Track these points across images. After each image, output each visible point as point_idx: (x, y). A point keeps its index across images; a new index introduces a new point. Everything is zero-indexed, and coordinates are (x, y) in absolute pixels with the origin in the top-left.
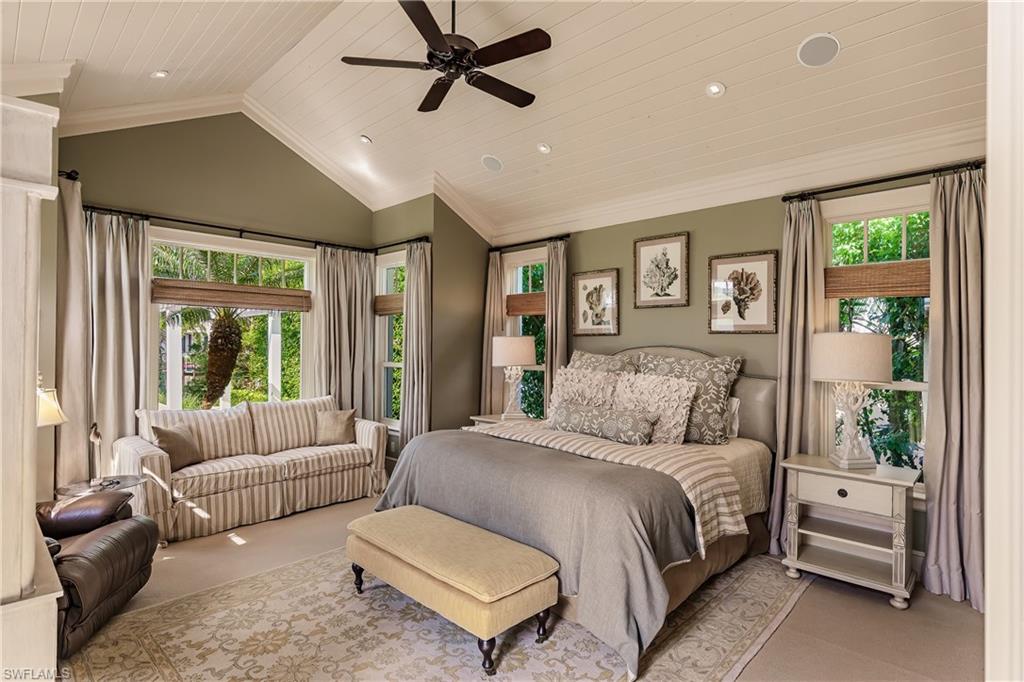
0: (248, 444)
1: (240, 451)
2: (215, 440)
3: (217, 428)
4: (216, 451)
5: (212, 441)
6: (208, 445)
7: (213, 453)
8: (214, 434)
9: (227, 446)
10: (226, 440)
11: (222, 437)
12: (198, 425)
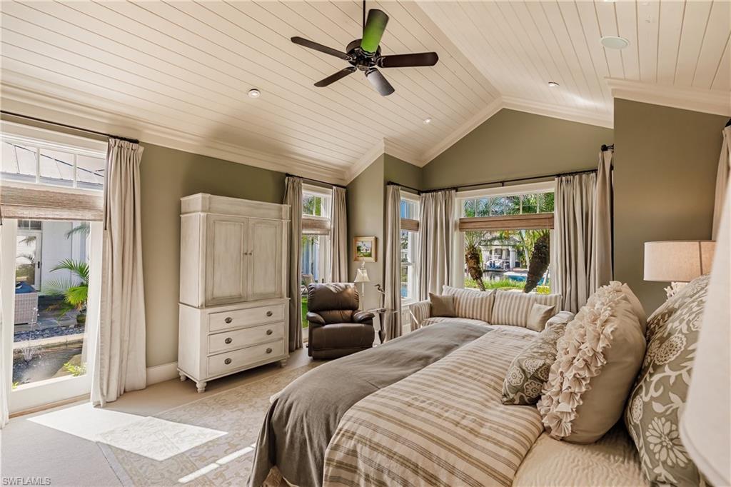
0: (485, 315)
1: (478, 317)
2: (466, 308)
3: (468, 301)
4: (465, 314)
5: (464, 308)
6: (462, 309)
7: (463, 314)
8: (466, 303)
9: (471, 312)
10: (471, 309)
11: (469, 306)
12: (460, 298)
